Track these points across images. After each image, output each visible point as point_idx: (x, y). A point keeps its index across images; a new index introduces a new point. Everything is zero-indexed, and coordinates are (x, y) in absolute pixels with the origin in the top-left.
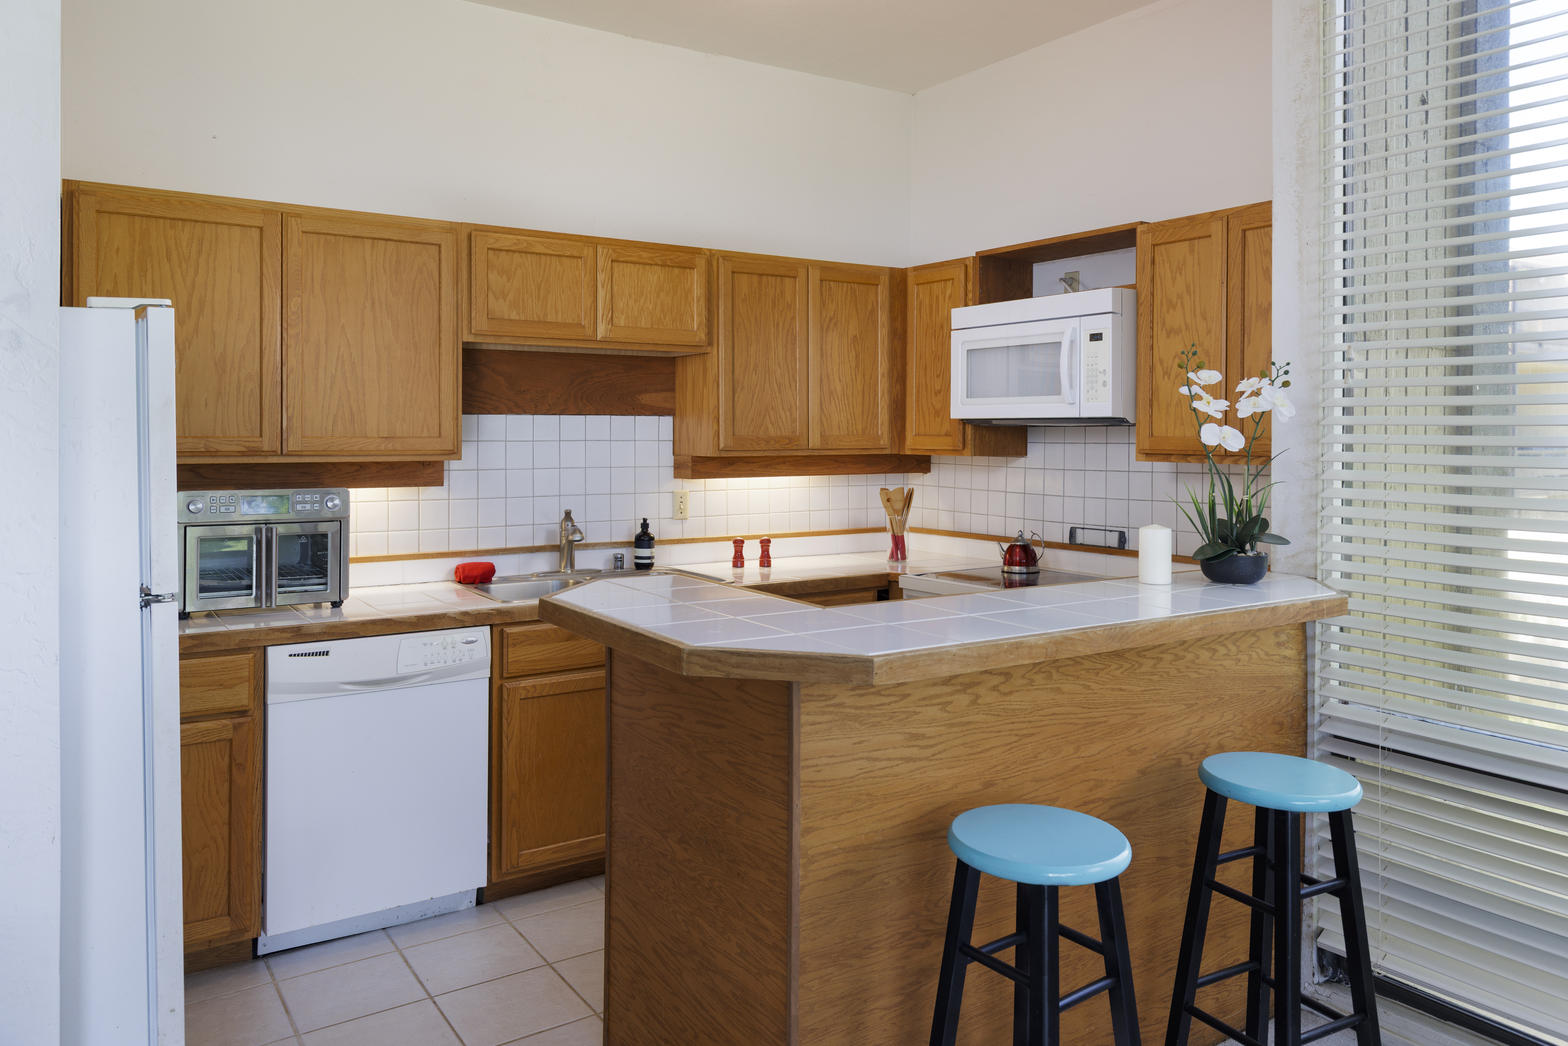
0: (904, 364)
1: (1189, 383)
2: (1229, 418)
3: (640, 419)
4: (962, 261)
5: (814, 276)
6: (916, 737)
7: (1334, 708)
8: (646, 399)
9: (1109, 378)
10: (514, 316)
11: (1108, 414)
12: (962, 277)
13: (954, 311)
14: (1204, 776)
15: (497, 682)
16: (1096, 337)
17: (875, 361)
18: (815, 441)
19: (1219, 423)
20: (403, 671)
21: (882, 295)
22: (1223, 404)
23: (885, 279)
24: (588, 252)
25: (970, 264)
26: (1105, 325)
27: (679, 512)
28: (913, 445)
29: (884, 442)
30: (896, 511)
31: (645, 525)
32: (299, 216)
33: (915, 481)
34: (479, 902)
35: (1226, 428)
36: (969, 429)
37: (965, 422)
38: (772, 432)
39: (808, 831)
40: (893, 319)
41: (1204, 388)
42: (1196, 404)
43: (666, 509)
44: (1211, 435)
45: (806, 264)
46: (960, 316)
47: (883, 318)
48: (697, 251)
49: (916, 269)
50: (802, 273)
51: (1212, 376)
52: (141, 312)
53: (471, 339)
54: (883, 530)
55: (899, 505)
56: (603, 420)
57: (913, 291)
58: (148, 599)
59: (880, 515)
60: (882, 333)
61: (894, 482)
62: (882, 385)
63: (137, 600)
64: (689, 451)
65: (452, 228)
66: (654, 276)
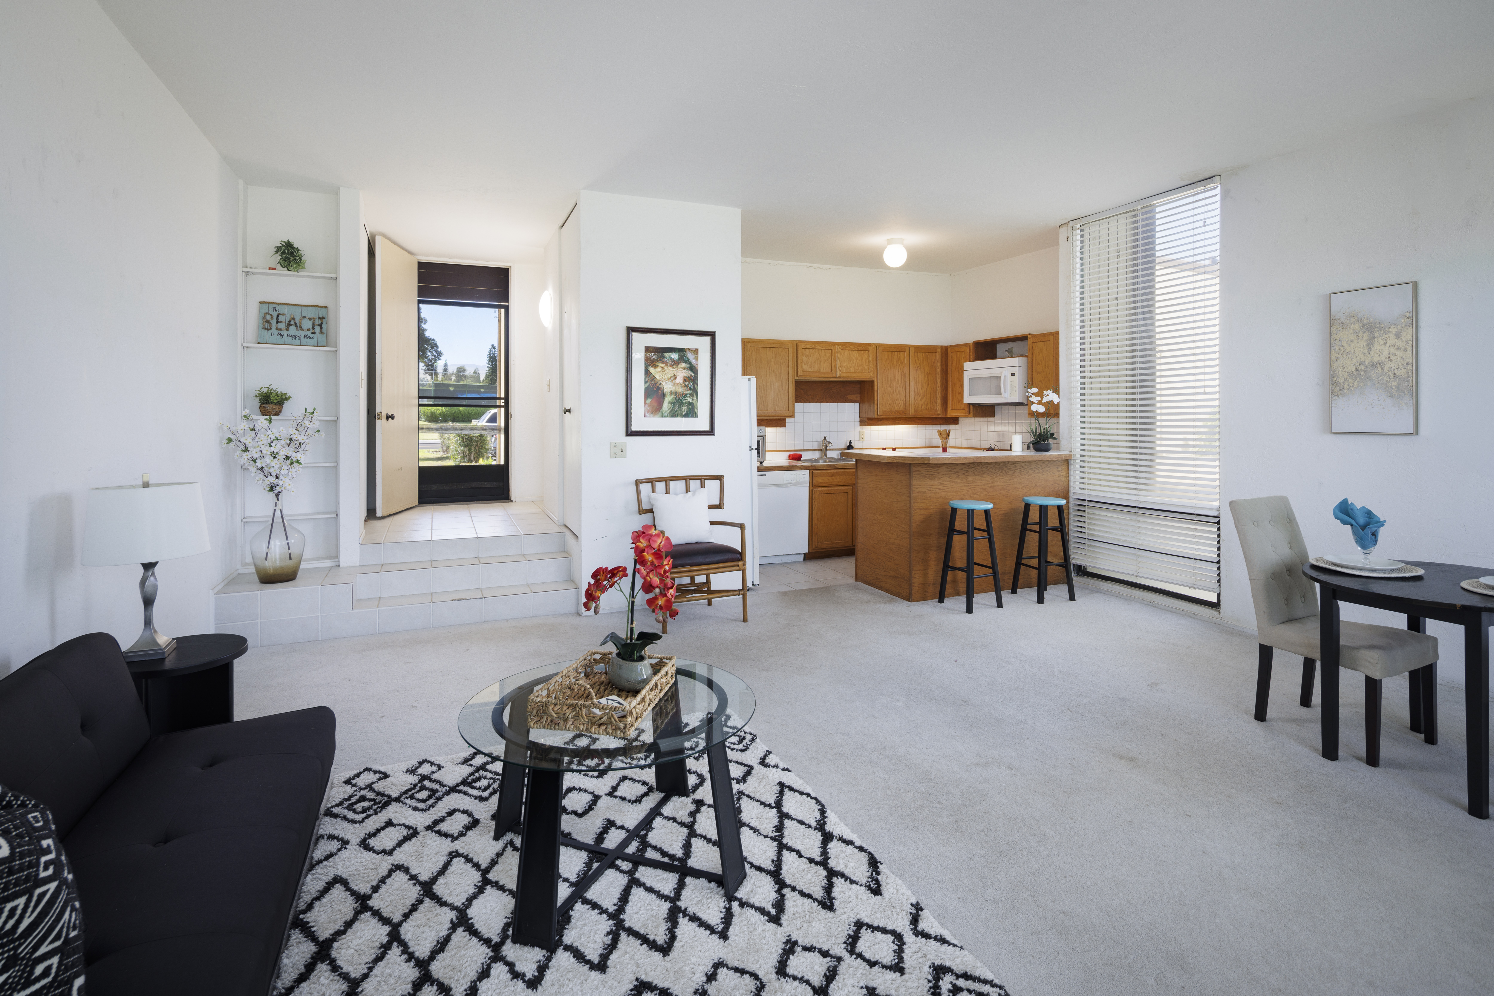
0: (947, 383)
1: (1028, 392)
2: (1040, 403)
3: (848, 404)
4: (968, 345)
5: (912, 350)
6: (942, 483)
7: (1078, 490)
8: (850, 397)
9: (1017, 389)
10: (810, 370)
11: (1017, 401)
12: (968, 350)
13: (965, 364)
14: (1023, 500)
15: (811, 488)
16: (1013, 374)
17: (935, 382)
18: (912, 412)
19: (1038, 404)
20: (785, 482)
21: (938, 356)
22: (1039, 399)
23: (939, 350)
24: (833, 347)
25: (971, 345)
26: (1016, 370)
27: (861, 438)
28: (951, 414)
29: (939, 412)
30: (943, 438)
31: (850, 442)
32: (749, 342)
33: (952, 427)
34: (805, 559)
35: (1040, 406)
36: (971, 407)
37: (970, 405)
38: (896, 409)
39: (914, 502)
40: (942, 366)
41: (1033, 394)
42: (1030, 399)
43: (857, 438)
44: (1034, 408)
45: (909, 346)
46: (967, 365)
47: (938, 365)
48: (869, 345)
49: (951, 346)
50: (907, 350)
51: (1035, 390)
52: (749, 379)
53: (797, 378)
54: (938, 447)
55: (945, 436)
56: (835, 404)
57: (950, 355)
58: (751, 449)
59: (938, 441)
60: (938, 371)
61: (943, 428)
62: (938, 390)
63: (749, 449)
64: (865, 416)
65: (792, 342)
66: (855, 354)
